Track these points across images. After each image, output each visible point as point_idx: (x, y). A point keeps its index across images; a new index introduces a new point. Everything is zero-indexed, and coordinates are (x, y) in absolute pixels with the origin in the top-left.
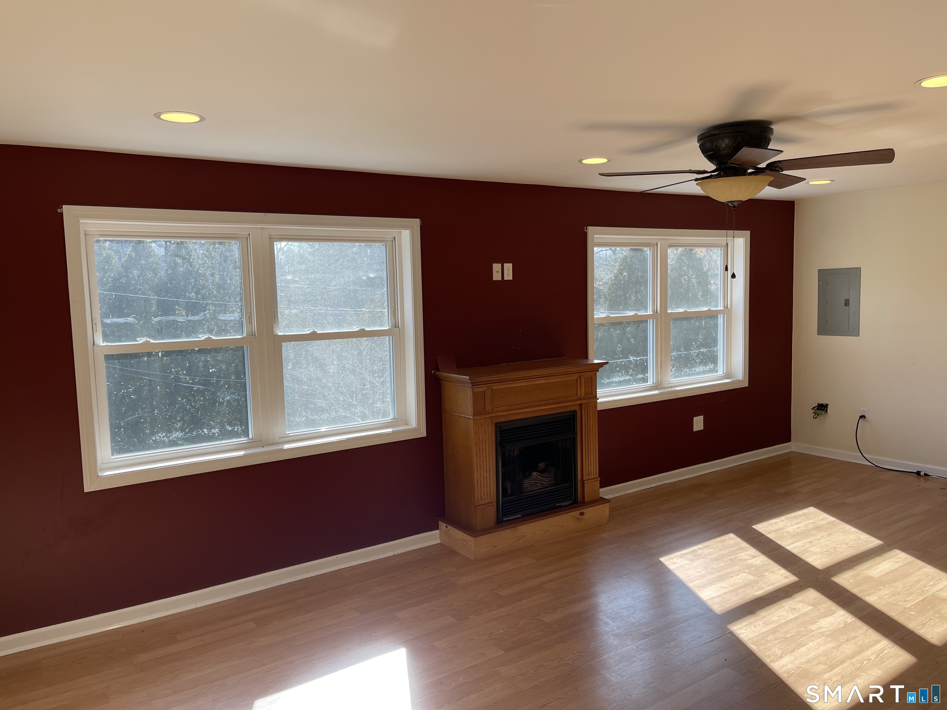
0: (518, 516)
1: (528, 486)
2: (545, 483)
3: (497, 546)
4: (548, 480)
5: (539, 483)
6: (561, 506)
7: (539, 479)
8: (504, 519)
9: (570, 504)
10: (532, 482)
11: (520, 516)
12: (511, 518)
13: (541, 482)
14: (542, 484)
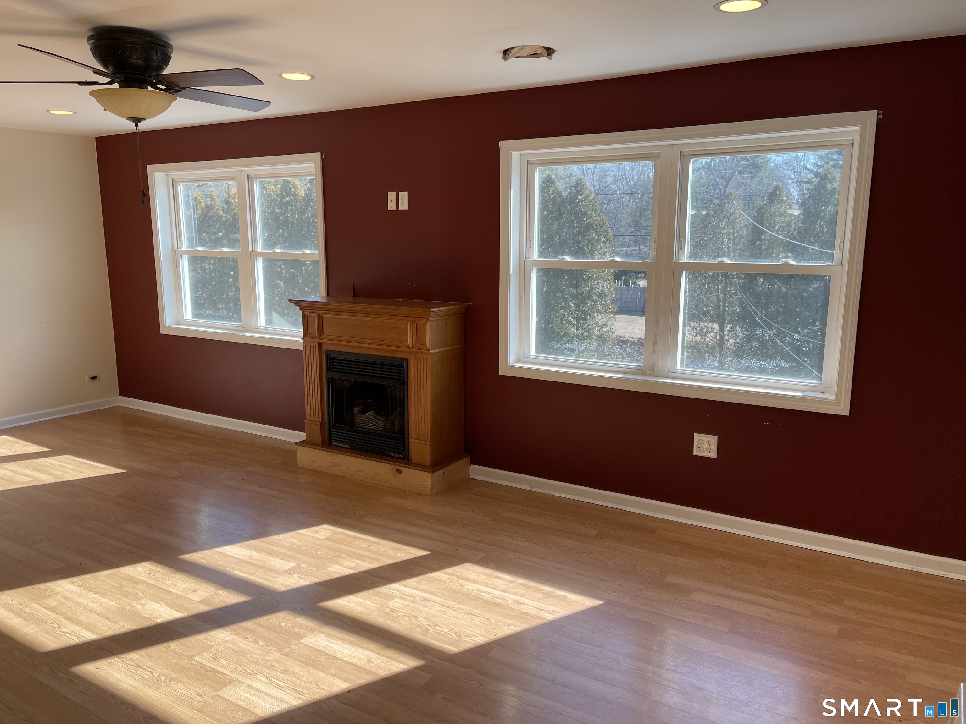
0: (347, 446)
1: (361, 422)
2: (379, 426)
3: (315, 462)
4: (381, 423)
5: (372, 423)
6: (390, 456)
7: (372, 419)
8: (334, 443)
9: (400, 458)
10: (365, 420)
11: (349, 447)
12: (340, 445)
13: (375, 423)
14: (376, 425)
